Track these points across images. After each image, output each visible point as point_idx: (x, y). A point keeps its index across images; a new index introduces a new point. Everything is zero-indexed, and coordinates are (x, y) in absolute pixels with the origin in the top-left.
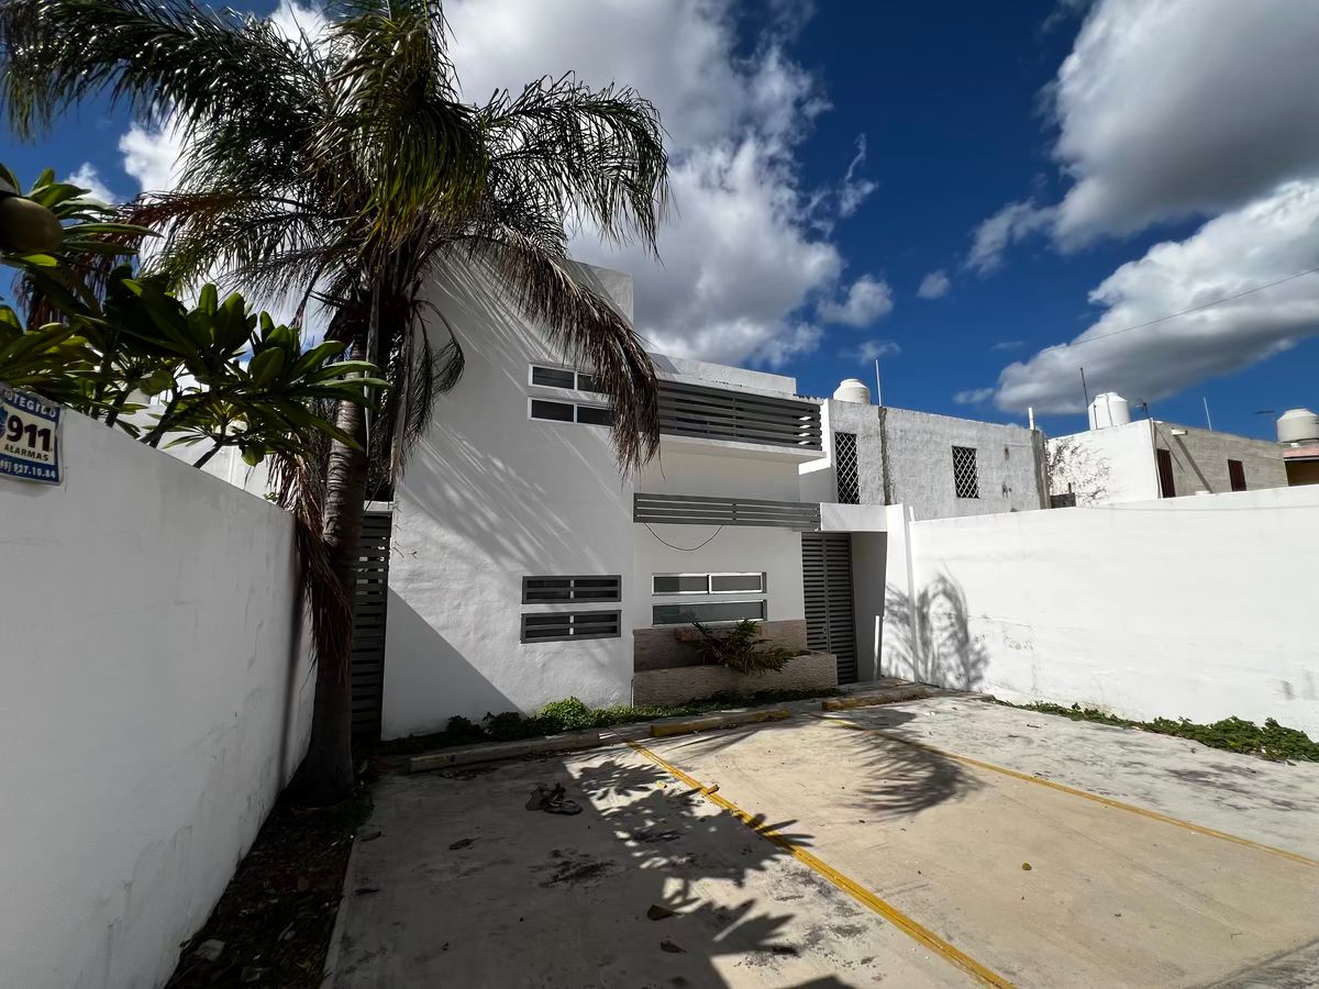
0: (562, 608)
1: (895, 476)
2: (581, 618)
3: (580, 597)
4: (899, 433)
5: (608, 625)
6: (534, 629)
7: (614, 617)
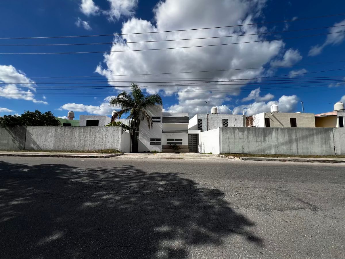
0: (154, 142)
1: (209, 125)
2: (157, 143)
3: (156, 141)
4: (211, 118)
5: (159, 144)
6: (152, 144)
7: (160, 143)
